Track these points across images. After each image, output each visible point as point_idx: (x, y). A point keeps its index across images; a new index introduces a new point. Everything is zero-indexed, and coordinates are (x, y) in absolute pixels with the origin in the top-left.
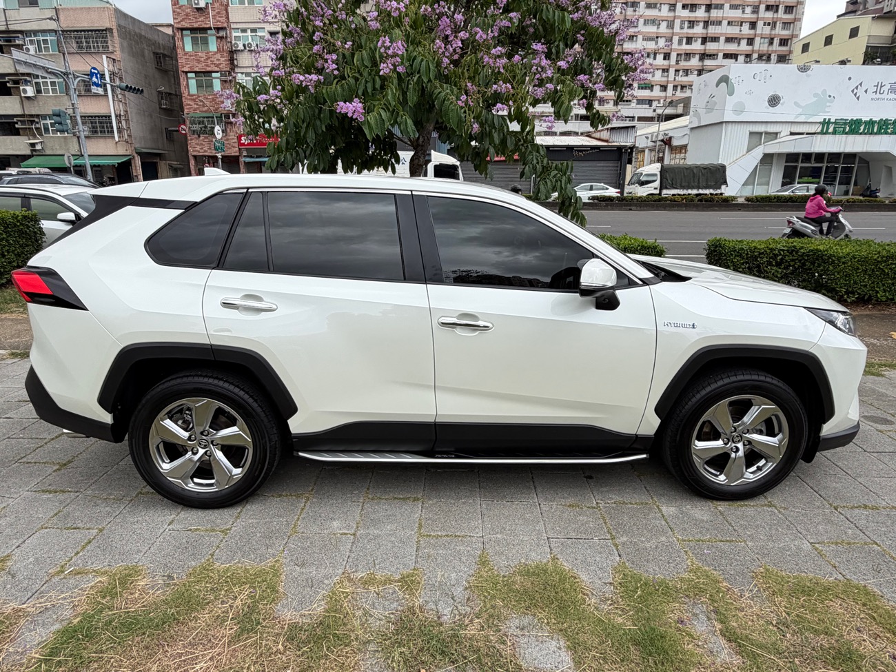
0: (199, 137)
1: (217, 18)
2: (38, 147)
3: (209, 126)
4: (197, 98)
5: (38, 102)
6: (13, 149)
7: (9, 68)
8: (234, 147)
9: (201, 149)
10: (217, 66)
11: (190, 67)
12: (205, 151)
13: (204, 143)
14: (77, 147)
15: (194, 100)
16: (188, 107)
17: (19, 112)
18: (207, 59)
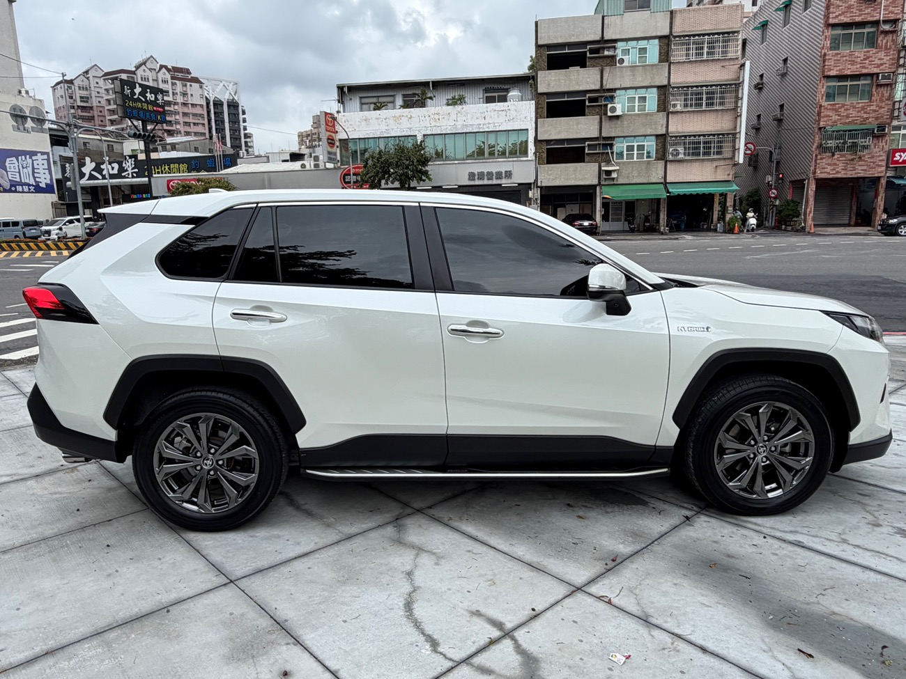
0: (833, 155)
1: (891, 9)
2: (614, 175)
3: (849, 141)
4: (841, 108)
5: (622, 121)
6: (576, 179)
7: (593, 83)
8: (879, 166)
9: (832, 170)
10: (878, 66)
11: (840, 70)
12: (838, 172)
13: (838, 163)
14: (661, 173)
15: (836, 110)
16: (825, 119)
17: (595, 134)
18: (865, 59)
